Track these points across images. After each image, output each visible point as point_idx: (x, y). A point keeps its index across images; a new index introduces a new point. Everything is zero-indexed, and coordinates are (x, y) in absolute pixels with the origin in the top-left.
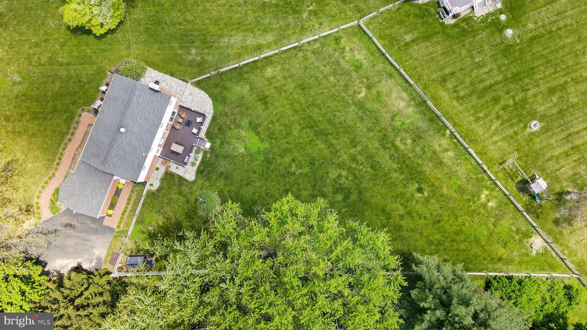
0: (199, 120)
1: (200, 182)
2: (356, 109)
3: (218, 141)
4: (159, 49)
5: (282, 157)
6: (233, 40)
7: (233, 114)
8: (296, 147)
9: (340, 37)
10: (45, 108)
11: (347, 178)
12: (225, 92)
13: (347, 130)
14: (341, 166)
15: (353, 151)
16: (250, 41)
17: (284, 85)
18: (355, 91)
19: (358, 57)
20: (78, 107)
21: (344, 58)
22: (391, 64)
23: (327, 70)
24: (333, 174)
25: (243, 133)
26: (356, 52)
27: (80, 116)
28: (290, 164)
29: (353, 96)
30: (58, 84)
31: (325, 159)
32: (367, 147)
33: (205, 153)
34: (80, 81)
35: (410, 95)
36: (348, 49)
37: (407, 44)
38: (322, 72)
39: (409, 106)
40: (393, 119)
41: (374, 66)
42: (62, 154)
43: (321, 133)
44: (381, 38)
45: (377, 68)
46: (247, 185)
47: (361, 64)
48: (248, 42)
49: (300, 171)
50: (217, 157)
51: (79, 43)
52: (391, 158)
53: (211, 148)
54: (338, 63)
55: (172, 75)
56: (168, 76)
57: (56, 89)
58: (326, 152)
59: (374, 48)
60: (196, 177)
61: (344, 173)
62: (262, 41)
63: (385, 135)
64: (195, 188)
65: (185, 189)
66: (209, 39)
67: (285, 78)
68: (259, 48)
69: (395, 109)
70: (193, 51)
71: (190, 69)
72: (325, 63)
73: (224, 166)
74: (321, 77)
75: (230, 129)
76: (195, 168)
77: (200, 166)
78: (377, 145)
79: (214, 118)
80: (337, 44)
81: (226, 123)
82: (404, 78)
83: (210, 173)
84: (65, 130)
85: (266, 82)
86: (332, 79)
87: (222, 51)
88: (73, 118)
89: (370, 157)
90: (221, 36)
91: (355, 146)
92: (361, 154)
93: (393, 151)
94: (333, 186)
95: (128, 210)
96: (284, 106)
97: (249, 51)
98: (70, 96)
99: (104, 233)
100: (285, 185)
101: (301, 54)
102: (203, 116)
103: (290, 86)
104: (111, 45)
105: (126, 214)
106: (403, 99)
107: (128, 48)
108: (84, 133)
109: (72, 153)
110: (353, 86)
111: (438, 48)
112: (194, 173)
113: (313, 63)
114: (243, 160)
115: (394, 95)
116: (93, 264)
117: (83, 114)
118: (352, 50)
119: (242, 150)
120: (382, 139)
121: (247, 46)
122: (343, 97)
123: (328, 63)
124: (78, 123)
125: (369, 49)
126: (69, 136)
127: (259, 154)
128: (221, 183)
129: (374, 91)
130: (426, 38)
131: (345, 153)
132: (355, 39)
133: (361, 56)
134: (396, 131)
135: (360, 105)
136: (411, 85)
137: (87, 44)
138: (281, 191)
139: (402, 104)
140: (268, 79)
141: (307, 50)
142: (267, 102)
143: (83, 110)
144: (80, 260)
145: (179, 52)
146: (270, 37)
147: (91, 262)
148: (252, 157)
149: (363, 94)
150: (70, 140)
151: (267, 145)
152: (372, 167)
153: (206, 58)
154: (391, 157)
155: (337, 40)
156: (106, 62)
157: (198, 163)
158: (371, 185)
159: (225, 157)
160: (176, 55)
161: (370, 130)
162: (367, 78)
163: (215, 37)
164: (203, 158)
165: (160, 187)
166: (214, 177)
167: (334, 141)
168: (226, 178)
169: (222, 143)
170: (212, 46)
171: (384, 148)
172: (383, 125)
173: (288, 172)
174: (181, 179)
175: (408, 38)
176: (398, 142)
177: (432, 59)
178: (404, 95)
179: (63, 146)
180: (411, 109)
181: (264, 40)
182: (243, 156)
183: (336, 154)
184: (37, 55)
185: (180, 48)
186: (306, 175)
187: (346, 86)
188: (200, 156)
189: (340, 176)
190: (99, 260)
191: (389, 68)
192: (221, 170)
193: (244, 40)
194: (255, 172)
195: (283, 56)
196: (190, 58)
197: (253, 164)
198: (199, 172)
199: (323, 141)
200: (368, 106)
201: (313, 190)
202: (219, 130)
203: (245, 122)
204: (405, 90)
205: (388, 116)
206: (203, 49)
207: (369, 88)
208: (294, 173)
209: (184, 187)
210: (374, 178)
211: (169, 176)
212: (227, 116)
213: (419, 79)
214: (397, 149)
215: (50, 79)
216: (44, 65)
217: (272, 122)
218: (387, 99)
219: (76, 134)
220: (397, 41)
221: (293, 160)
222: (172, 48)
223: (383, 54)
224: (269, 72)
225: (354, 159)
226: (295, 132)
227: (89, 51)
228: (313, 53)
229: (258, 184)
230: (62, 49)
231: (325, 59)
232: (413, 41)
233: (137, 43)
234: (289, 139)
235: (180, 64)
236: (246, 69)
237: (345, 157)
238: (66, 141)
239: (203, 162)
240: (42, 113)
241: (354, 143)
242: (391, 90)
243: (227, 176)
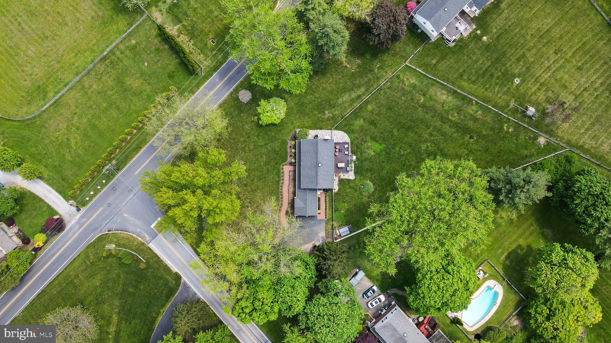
0: (346, 146)
1: (358, 178)
2: (422, 109)
3: (359, 153)
4: (308, 118)
5: (394, 148)
6: (344, 99)
7: (360, 137)
8: (399, 141)
9: (399, 75)
10: (263, 172)
11: (431, 146)
12: (352, 127)
13: (422, 121)
14: (425, 141)
15: (429, 131)
16: (354, 95)
17: (380, 111)
18: (418, 100)
19: (412, 82)
20: (280, 165)
21: (405, 85)
22: (431, 78)
23: (399, 95)
24: (424, 147)
25: (370, 144)
26: (410, 80)
27: (283, 169)
28: (399, 151)
29: (418, 103)
30: (264, 157)
31: (416, 141)
32: (435, 126)
33: (355, 162)
34: (275, 151)
35: (447, 90)
36: (405, 79)
37: (435, 65)
38: (397, 97)
39: (449, 96)
40: (443, 106)
41: (422, 83)
42: (281, 192)
43: (409, 128)
44: (420, 67)
45: (425, 83)
46: (382, 170)
47: (415, 84)
48: (353, 97)
49: (406, 152)
50: (361, 162)
51: (266, 132)
52: (450, 127)
53: (357, 158)
54: (403, 89)
55: (321, 129)
56: (319, 130)
57: (264, 160)
58: (416, 137)
59: (418, 74)
60: (355, 176)
61: (429, 144)
62: (359, 93)
63: (442, 116)
64: (357, 182)
65: (352, 185)
66: (332, 102)
67: (379, 107)
68: (359, 97)
69: (442, 101)
70: (327, 112)
71: (329, 122)
72: (396, 91)
73: (367, 165)
74: (397, 100)
75: (362, 145)
76: (353, 172)
77: (355, 170)
78: (440, 123)
79: (351, 142)
80: (399, 79)
81: (358, 143)
82: (440, 83)
83: (361, 171)
84: (278, 179)
85: (370, 113)
86: (403, 98)
87: (341, 106)
88: (279, 171)
89: (439, 130)
90: (338, 99)
91: (429, 128)
92: (433, 131)
93: (450, 123)
94: (426, 153)
95: (327, 207)
96: (385, 122)
97: (355, 101)
98: (273, 161)
99: (320, 223)
100: (401, 163)
101: (382, 92)
102: (348, 143)
103: (384, 111)
104: (283, 126)
105: (327, 209)
106: (444, 94)
107: (292, 123)
108: (288, 177)
109: (287, 189)
110: (416, 98)
111: (452, 60)
112: (353, 175)
113: (390, 94)
114: (375, 158)
115: (439, 94)
116: (321, 242)
117: (284, 167)
118: (407, 79)
119: (373, 153)
120: (442, 119)
121: (353, 99)
122: (413, 105)
123: (398, 91)
124: (283, 173)
125: (416, 75)
126: (281, 182)
127: (382, 152)
128: (369, 174)
129: (428, 96)
130: (443, 58)
131: (426, 134)
132: (407, 73)
133: (413, 80)
134: (447, 112)
135: (423, 106)
136: (445, 85)
137: (270, 131)
138: (401, 166)
139: (444, 97)
140: (371, 112)
141: (385, 88)
142: (375, 124)
143: (283, 166)
144: (313, 242)
145: (319, 115)
146: (363, 89)
147: (319, 241)
148: (378, 155)
149: (422, 100)
150: (283, 183)
151: (384, 146)
152: (442, 136)
153: (334, 113)
154: (450, 126)
155: (398, 77)
156: (284, 136)
157: (353, 168)
158: (445, 145)
159: (366, 160)
160: (318, 118)
161: (433, 117)
162: (421, 91)
163: (335, 101)
164: (355, 165)
165: (339, 189)
166: (364, 173)
167: (417, 130)
168: (370, 171)
169: (361, 154)
170: (335, 106)
171: (444, 123)
172: (439, 111)
173: (400, 155)
174: (348, 180)
175: (434, 62)
176: (450, 117)
177: (451, 67)
178: (444, 92)
179: (280, 188)
180: (450, 98)
181: (361, 92)
182: (374, 156)
183: (421, 136)
184: (247, 147)
185: (319, 113)
186: (410, 153)
187: (412, 99)
188: (353, 165)
189: (427, 146)
190: (322, 238)
191: (430, 81)
192: (366, 167)
193: (350, 96)
194: (383, 162)
195: (373, 96)
196: (327, 116)
197: (381, 158)
198: (356, 173)
199: (412, 132)
200: (428, 105)
201: (417, 159)
202: (357, 147)
203: (368, 138)
204: (443, 89)
205: (440, 106)
206: (331, 109)
207: (424, 95)
208: (403, 155)
209: (351, 184)
210: (446, 141)
211: (341, 181)
212: (358, 139)
213: (448, 81)
214: (451, 121)
215: (259, 156)
216: (253, 150)
217: (382, 133)
218: (436, 97)
219: (285, 179)
220: (429, 65)
221: (400, 148)
222: (315, 115)
223: (425, 75)
224: (370, 107)
225: (431, 135)
226: (396, 133)
227: (273, 134)
228: (388, 88)
229: (388, 167)
230: (258, 138)
231: (395, 89)
232: (437, 62)
233: (296, 120)
234: (394, 138)
235: (323, 122)
236: (357, 111)
237: (426, 135)
238: (281, 185)
239: (355, 167)
240: (262, 175)
241: (428, 127)
242: (436, 92)
243: (370, 170)
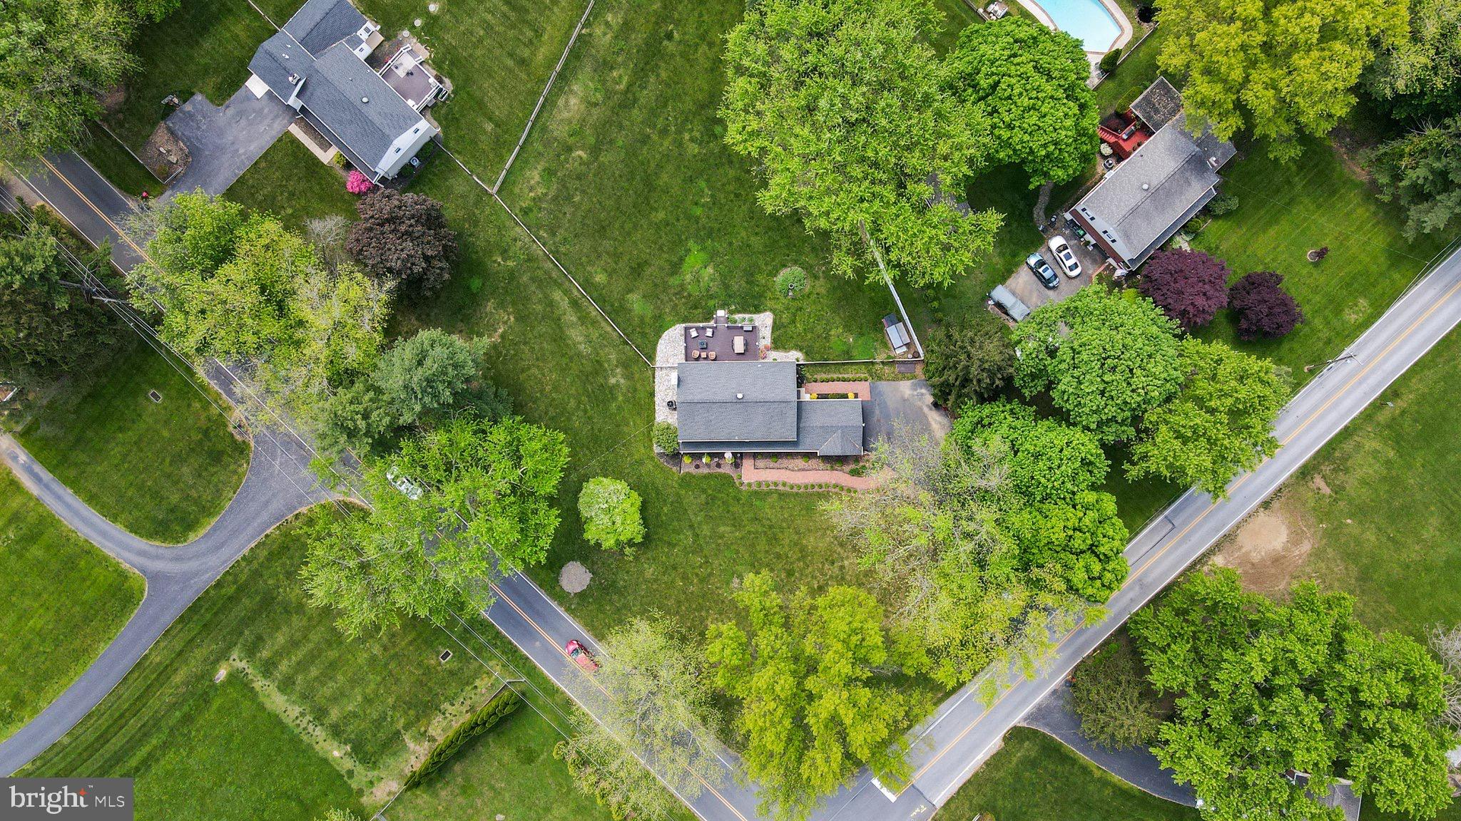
0: (694, 333)
1: (769, 304)
2: (603, 154)
3: (711, 303)
4: (627, 425)
5: (697, 220)
6: (580, 339)
7: (671, 300)
8: (678, 207)
9: (521, 209)
10: (757, 532)
11: (692, 130)
12: (647, 320)
13: (631, 152)
14: (680, 145)
15: (655, 137)
16: (571, 317)
17: (608, 253)
18: (580, 164)
19: (537, 178)
20: (740, 491)
21: (546, 194)
22: (529, 135)
23: (568, 209)
24: (693, 149)
25: (688, 277)
26: (532, 182)
27: (750, 485)
28: (703, 206)
29: (588, 164)
30: (722, 529)
31: (679, 167)
32: (642, 123)
33: (731, 312)
34: (707, 503)
35: (558, 96)
36: (532, 194)
37: (497, 125)
38: (573, 214)
39: (571, 91)
40: (596, 105)
41: (539, 153)
42: (806, 487)
43: (649, 184)
44: (502, 160)
45: (541, 148)
46: (749, 246)
47: (544, 170)
48: (574, 319)
49: (706, 190)
50: (730, 297)
51: (660, 526)
52: (645, 88)
53: (722, 307)
54: (555, 198)
55: (652, 394)
56: (656, 399)
57: (728, 529)
58: (670, 168)
59: (518, 164)
60: (765, 310)
61: (687, 136)
62: (564, 303)
63: (620, 105)
64: (779, 306)
65: (786, 318)
66: (589, 369)
67: (599, 256)
68: (575, 304)
69: (583, 107)
70: (613, 381)
71: (637, 376)
72: (561, 216)
73: (737, 284)
74: (580, 213)
75: (690, 295)
76: (755, 316)
77: (751, 312)
78: (635, 111)
79: (684, 322)
80: (531, 210)
81: (684, 304)
82: (541, 111)
83: (753, 297)
84: (775, 496)
85: (614, 277)
86: (577, 199)
87: (597, 346)
88: (756, 492)
89: (653, 113)
90: (579, 355)
91: (649, 137)
92: (655, 126)
93: (636, 88)
94: (708, 142)
95: (840, 376)
96: (634, 242)
97: (584, 314)
98: (731, 509)
99: (880, 394)
100: (732, 201)
101: (562, 249)
102: (687, 329)
103: (607, 244)
104: (647, 486)
105: (846, 376)
106: (567, 102)
107: (640, 463)
108: (768, 470)
109: (799, 474)
110: (575, 169)
111: (486, 85)
112: (762, 315)
113: (566, 230)
114: (722, 263)
115: (566, 115)
116: (923, 391)
117: (746, 482)
118: (531, 189)
119: (710, 270)
120: (626, 107)
121: (579, 318)
122: (594, 175)
123: (560, 211)
124: (760, 484)
125: (522, 169)
126: (781, 488)
127: (706, 248)
128: (761, 279)
129: (571, 141)
130: (481, 105)
131: (662, 145)
132: (517, 190)
133: (535, 175)
134: (609, 95)
135: (595, 151)
136: (546, 100)
137: (658, 515)
138: (742, 203)
139: (573, 101)
140: (610, 276)
141: (554, 243)
142: (638, 264)
143: (742, 484)
144: (926, 410)
145: (620, 398)
146: (557, 295)
147: (922, 394)
148: (713, 255)
149: (580, 153)
150: (784, 485)
151: (691, 243)
152: (665, 106)
153: (615, 363)
154: (642, 88)
155: (526, 212)
156: (670, 482)
157: (747, 316)
158: (688, 98)
159: (727, 287)
160: (627, 401)
161: (621, 127)
162: (558, 156)
163: (584, 362)
164: (739, 312)
165: (796, 349)
166: (757, 289)
167: (653, 165)
168: (752, 275)
169: (711, 297)
170: (597, 361)
171: (635, 100)
172: (608, 113)
173: (714, 204)
174: (775, 327)
175: (489, 127)
176: (622, 87)
177: (503, 87)
178: (561, 102)
179: (795, 490)
180: (575, 88)
181: (564, 300)
182: (716, 266)
183: (667, 155)
184: (697, 571)
185: (615, 399)
186: (708, 181)
187: (579, 178)
188: (737, 317)
189: (692, 140)
190: (914, 387)
191: (535, 135)
192: (744, 284)
193: (573, 325)
194: (731, 244)
195: (573, 270)
196: (622, 381)
197: (721, 250)
198: (757, 310)
199: (658, 178)
200: (592, 140)
201: (723, 164)
202: (696, 308)
203: (674, 281)
204: (554, 104)
205: (595, 111)
206: (605, 370)
207: (569, 149)
208: (712, 196)
209: (783, 320)
210: (678, 97)
211: (778, 344)
212: (676, 305)
213: (535, 94)
214: (630, 85)
215: (720, 541)
216: (706, 557)
217: (661, 248)
218: (575, 122)
219: (775, 479)
220: (497, 137)
221: (696, 204)
222: (619, 408)
223: (521, 148)
224: (600, 278)
225: (664, 132)
226: (661, 215)
227: (665, 509)
228: (554, 234)
229: (744, 234)
230: (676, 545)
231: (556, 217)
232: (490, 119)
233: (631, 455)
234: (672, 219)
235: (635, 390)
236: (608, 308)
237: (666, 143)
238: (788, 489)
239: (744, 311)
240: (765, 533)
241: (645, 140)
242: (562, 120)
243: (750, 275)
